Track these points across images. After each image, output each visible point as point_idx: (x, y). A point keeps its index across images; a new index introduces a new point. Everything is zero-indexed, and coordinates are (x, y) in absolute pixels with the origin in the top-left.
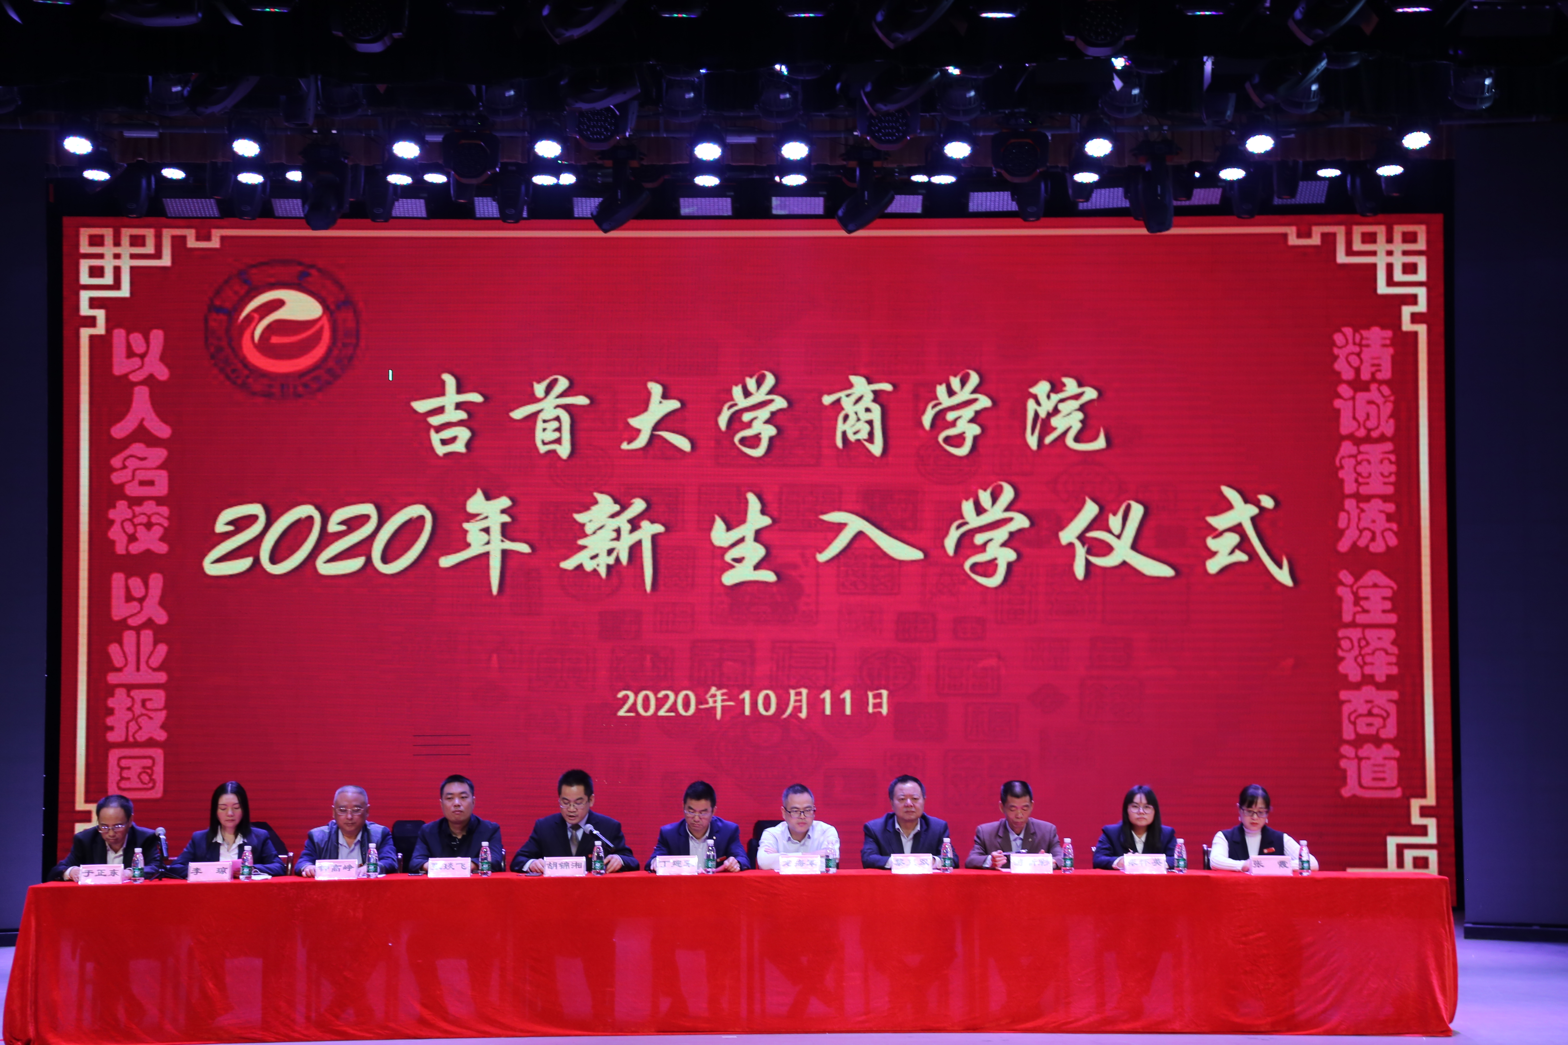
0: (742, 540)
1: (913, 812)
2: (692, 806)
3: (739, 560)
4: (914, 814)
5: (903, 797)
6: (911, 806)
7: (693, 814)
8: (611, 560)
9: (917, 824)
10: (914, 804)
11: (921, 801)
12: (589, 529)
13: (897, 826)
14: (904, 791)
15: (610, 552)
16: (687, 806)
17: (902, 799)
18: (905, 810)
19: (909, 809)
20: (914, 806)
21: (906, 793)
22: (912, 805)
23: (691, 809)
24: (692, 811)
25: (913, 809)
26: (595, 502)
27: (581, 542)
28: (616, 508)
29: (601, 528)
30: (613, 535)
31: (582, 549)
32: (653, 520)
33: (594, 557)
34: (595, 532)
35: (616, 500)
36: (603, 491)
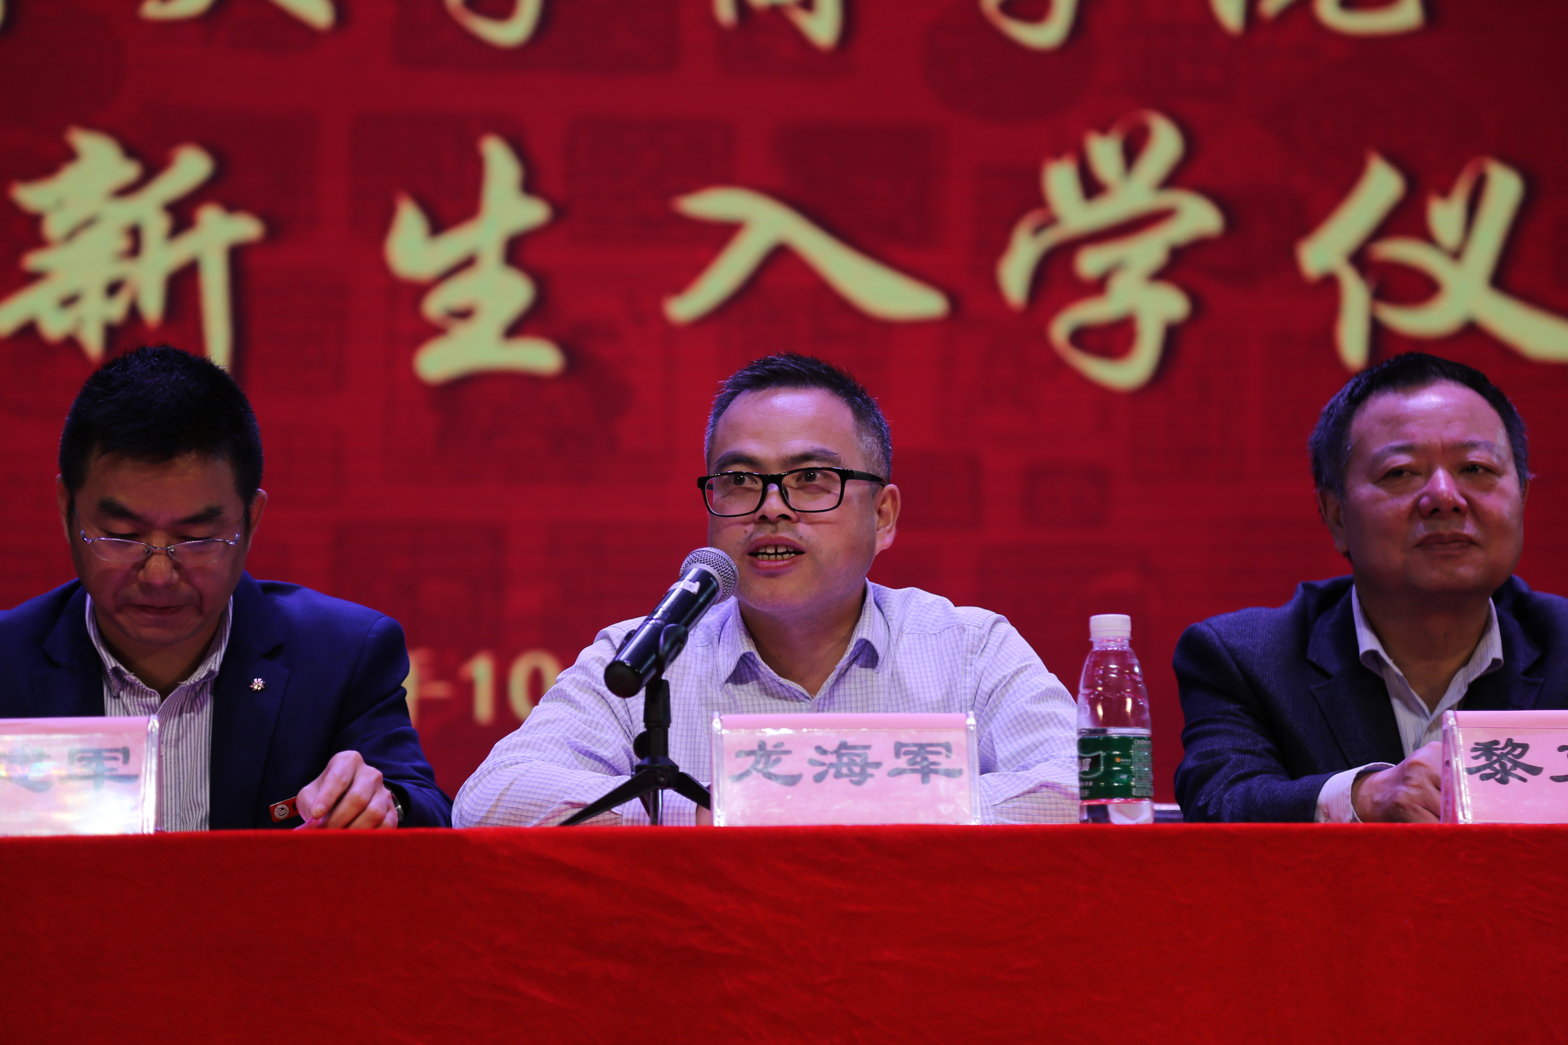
0: (467, 263)
1: (1470, 542)
2: (123, 499)
3: (464, 314)
4: (1477, 555)
5: (1403, 460)
6: (1457, 510)
7: (139, 547)
8: (116, 310)
9: (1485, 629)
10: (1476, 495)
11: (1510, 482)
12: (54, 227)
13: (1367, 641)
14: (1412, 428)
15: (113, 289)
16: (86, 502)
17: (1398, 472)
18: (1421, 530)
19: (1445, 528)
20: (1473, 510)
21: (1421, 434)
22: (1463, 502)
23: (122, 513)
24: (123, 527)
25: (1469, 529)
26: (69, 155)
27: (35, 261)
28: (129, 171)
29: (88, 223)
30: (122, 243)
31: (34, 278)
32: (232, 206)
33: (69, 301)
34: (72, 235)
35: (130, 151)
36: (92, 125)
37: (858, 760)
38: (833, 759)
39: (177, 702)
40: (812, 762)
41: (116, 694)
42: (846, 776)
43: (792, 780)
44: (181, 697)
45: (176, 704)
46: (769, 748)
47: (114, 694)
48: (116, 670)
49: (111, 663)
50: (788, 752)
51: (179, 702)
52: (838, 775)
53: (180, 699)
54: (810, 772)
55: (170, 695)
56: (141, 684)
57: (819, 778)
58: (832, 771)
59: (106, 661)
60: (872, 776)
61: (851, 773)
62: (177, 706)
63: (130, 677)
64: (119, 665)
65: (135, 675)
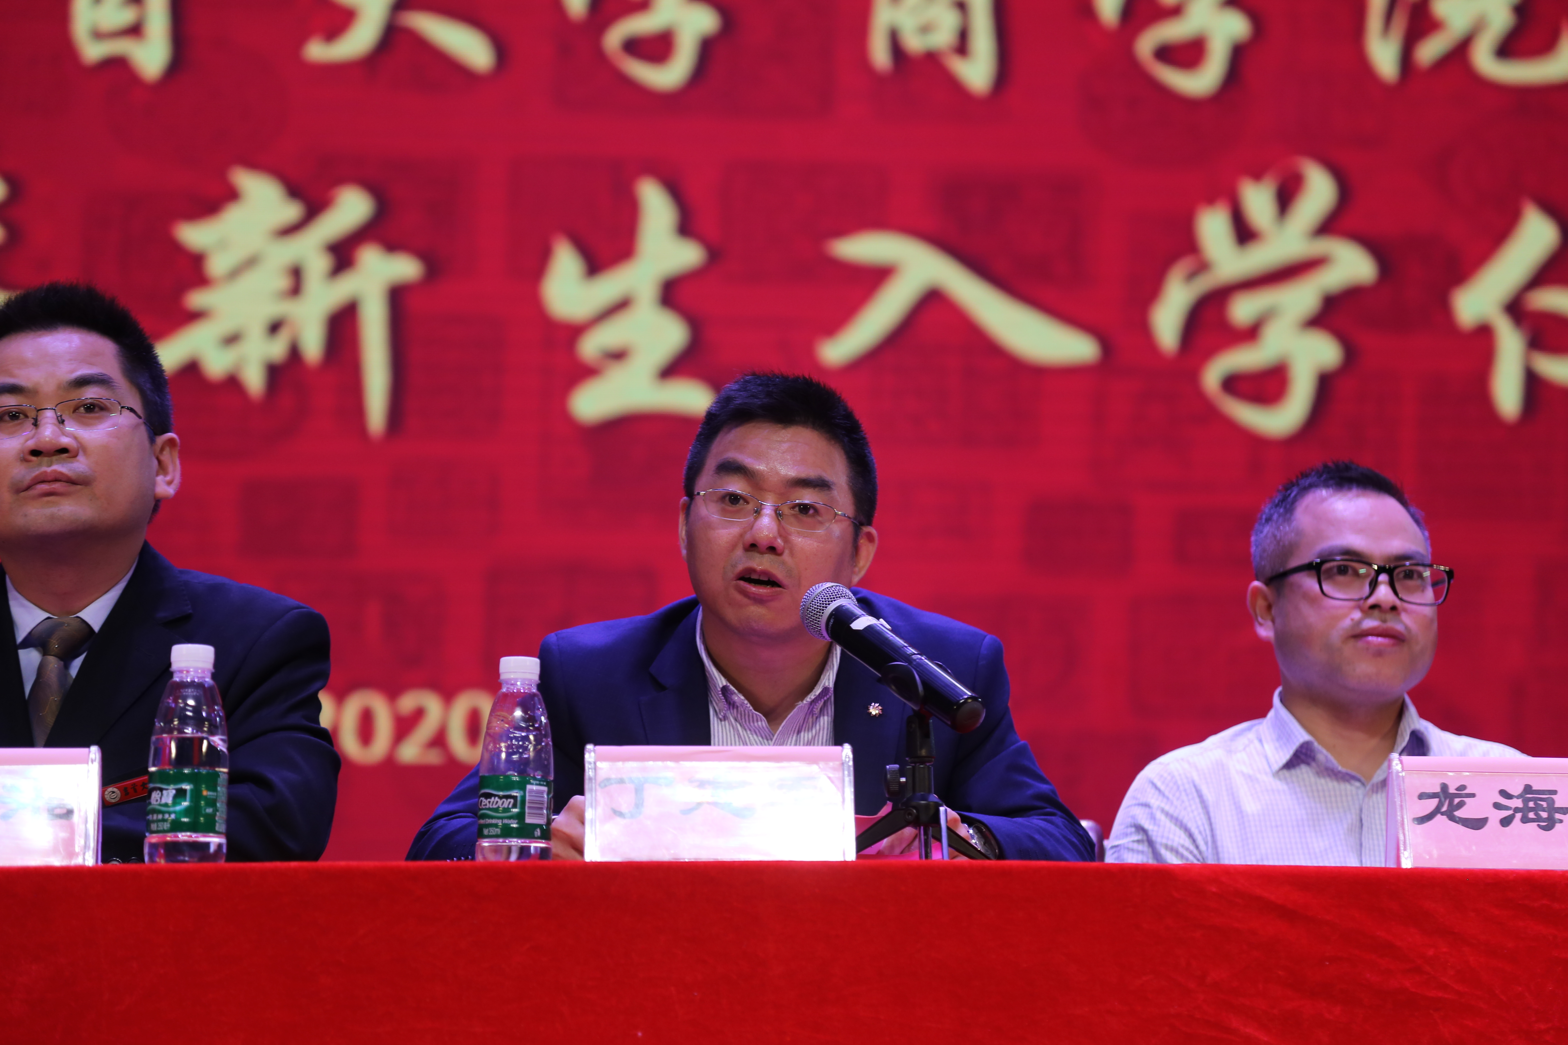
0: (621, 306)
3: (618, 356)
8: (277, 349)
12: (217, 265)
15: (275, 327)
26: (231, 195)
27: (197, 299)
28: (291, 211)
29: (250, 263)
30: (283, 283)
31: (194, 316)
32: (392, 246)
33: (232, 339)
34: (235, 273)
35: (294, 190)
36: (255, 164)
37: (1544, 804)
38: (1518, 803)
39: (795, 725)
40: (1497, 806)
41: (722, 715)
42: (1533, 820)
43: (1477, 824)
44: (799, 720)
45: (794, 727)
46: (1452, 790)
47: (720, 717)
48: (724, 689)
49: (721, 681)
50: (1473, 795)
51: (797, 724)
52: (1525, 820)
53: (798, 722)
54: (1497, 816)
55: (789, 716)
56: (749, 705)
57: (1506, 822)
58: (1519, 816)
59: (716, 679)
60: (1561, 821)
61: (1539, 819)
62: (795, 729)
63: (739, 698)
64: (729, 684)
65: (744, 695)
